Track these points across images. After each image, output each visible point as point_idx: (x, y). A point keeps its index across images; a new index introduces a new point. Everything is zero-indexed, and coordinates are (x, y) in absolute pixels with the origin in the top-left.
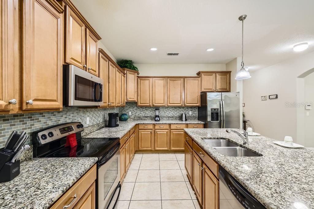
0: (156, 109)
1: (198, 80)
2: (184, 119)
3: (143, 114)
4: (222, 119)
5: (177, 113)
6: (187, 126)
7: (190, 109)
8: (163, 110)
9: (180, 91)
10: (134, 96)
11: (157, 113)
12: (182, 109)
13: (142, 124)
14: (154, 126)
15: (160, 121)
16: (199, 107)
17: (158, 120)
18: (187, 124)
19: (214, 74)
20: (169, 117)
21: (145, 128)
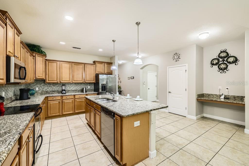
0: (63, 85)
1: (94, 66)
2: (85, 91)
3: (51, 89)
4: (107, 90)
5: (79, 88)
6: (87, 95)
7: (88, 85)
8: (69, 86)
9: (82, 73)
10: (43, 75)
11: (64, 88)
12: (83, 85)
13: (51, 96)
14: (61, 97)
15: (66, 94)
16: (94, 83)
17: (65, 93)
18: (87, 94)
19: (103, 63)
20: (73, 91)
21: (53, 99)
